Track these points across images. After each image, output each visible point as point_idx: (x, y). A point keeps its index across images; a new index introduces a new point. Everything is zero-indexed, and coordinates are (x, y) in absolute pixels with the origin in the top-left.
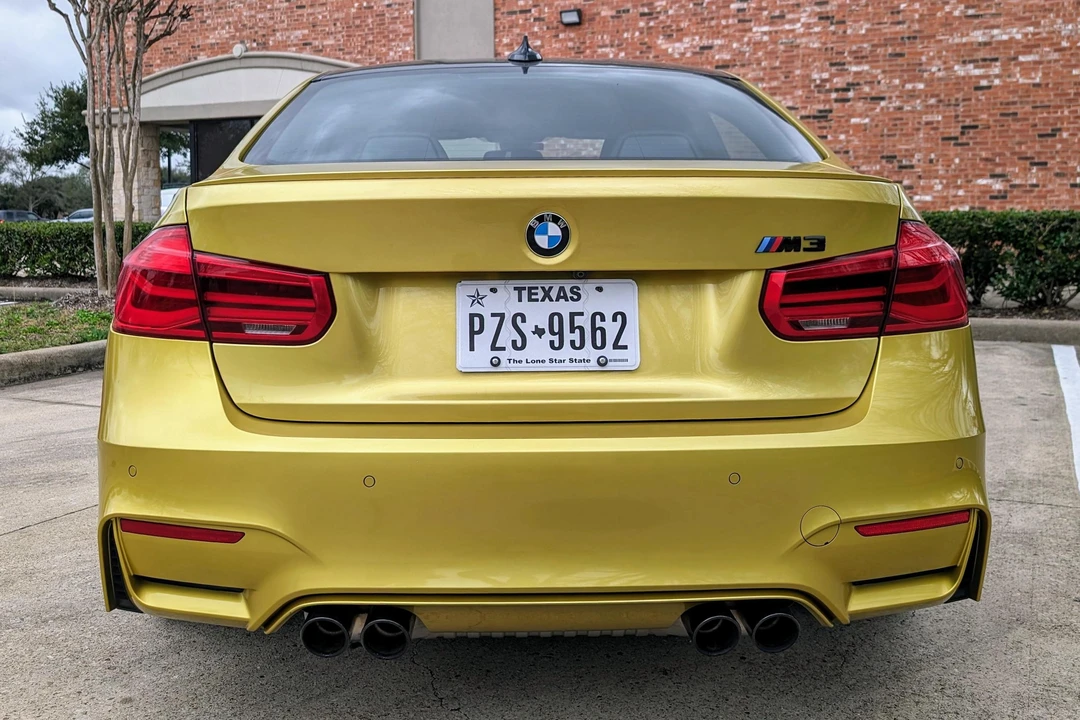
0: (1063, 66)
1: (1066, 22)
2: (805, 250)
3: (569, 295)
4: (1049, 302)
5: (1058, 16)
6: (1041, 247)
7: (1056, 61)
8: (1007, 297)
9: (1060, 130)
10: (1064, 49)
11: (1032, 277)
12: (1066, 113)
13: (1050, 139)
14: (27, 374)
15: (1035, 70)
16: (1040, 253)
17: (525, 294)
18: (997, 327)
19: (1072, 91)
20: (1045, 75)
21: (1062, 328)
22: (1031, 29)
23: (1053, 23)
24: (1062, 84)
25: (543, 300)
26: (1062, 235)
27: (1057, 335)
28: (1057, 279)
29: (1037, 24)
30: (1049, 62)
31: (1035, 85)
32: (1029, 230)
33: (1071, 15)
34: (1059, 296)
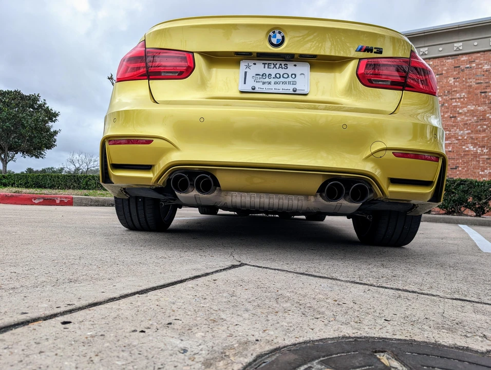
0: (459, 145)
1: (460, 130)
2: (375, 52)
3: (283, 66)
4: (456, 212)
5: (457, 128)
6: (453, 190)
7: (457, 143)
8: (441, 208)
9: (458, 167)
10: (460, 139)
11: (450, 201)
12: (460, 161)
13: (455, 170)
14: (96, 204)
15: (450, 146)
16: (453, 193)
17: (266, 66)
18: (437, 218)
19: (463, 154)
20: (453, 148)
21: (461, 219)
22: (448, 132)
23: (456, 131)
24: (459, 151)
25: (273, 68)
26: (461, 186)
27: (460, 221)
28: (459, 203)
29: (450, 131)
30: (454, 143)
31: (449, 151)
32: (449, 184)
33: (462, 128)
34: (460, 210)
